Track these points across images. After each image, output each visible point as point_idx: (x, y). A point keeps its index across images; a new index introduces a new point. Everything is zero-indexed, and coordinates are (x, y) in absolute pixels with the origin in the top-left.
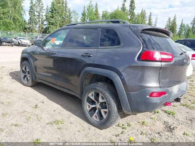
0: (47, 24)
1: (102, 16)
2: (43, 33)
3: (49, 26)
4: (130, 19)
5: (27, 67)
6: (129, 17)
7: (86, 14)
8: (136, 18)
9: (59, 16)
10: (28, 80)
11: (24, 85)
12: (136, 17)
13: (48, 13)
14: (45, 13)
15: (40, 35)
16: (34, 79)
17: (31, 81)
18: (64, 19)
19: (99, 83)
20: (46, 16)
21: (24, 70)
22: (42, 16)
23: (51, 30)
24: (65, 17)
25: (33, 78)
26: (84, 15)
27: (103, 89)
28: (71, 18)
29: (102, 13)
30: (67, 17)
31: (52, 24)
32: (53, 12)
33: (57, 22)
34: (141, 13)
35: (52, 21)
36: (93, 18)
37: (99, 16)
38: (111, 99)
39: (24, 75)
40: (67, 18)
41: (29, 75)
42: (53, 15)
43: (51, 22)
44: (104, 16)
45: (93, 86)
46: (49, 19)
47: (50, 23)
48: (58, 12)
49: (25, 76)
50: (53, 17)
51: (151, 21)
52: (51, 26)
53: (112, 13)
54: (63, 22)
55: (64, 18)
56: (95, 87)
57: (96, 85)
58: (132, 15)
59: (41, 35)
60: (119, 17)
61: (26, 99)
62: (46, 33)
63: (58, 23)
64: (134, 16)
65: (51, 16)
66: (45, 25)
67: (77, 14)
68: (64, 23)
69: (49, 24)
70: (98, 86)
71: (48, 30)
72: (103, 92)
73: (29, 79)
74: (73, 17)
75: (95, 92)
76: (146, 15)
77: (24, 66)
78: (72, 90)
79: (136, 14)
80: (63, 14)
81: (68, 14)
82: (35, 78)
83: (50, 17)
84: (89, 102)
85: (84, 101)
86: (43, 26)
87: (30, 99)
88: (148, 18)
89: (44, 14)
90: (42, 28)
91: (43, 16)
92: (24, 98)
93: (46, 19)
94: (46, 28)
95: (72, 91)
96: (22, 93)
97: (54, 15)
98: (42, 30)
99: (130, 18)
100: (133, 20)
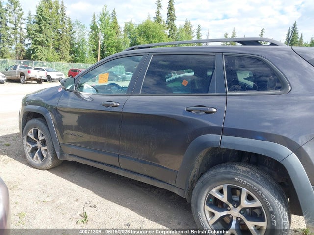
0: (30, 44)
1: (124, 31)
2: (24, 59)
3: (35, 46)
4: (169, 36)
5: (39, 131)
6: (167, 32)
7: (99, 27)
8: (178, 33)
9: (51, 30)
10: (42, 157)
11: (34, 168)
12: (178, 31)
13: (32, 24)
14: (27, 24)
15: (20, 63)
16: (58, 155)
17: (50, 158)
18: (61, 35)
19: (240, 168)
20: (28, 30)
21: (32, 137)
22: (21, 29)
23: (39, 54)
24: (63, 31)
25: (56, 154)
26: (94, 28)
27: (254, 181)
28: (73, 33)
29: (124, 26)
30: (66, 32)
31: (41, 43)
32: (40, 24)
33: (49, 39)
34: (185, 27)
35: (41, 37)
36: (109, 33)
37: (120, 30)
38: (276, 201)
39: (32, 147)
40: (65, 34)
41: (46, 148)
42: (40, 27)
43: (39, 39)
44: (128, 30)
45: (224, 173)
46: (33, 34)
47: (36, 42)
48: (49, 24)
49: (35, 149)
50: (40, 32)
51: (200, 37)
52: (39, 47)
53: (140, 26)
54: (58, 40)
55: (61, 32)
56: (229, 176)
57: (231, 171)
58: (172, 29)
59: (22, 62)
60: (153, 31)
61: (53, 202)
62: (29, 58)
63: (51, 41)
64: (174, 30)
65: (38, 29)
66: (27, 45)
67: (83, 27)
68: (61, 42)
69: (35, 44)
70: (237, 175)
71: (33, 53)
72: (255, 186)
73: (45, 155)
74: (77, 31)
75: (228, 186)
76: (193, 29)
77: (33, 130)
78: (161, 179)
79: (178, 27)
80: (59, 26)
81: (68, 27)
82: (62, 153)
83: (36, 31)
84: (210, 205)
85: (200, 203)
86: (24, 47)
87: (63, 200)
88: (195, 34)
89: (24, 26)
90: (22, 51)
91: (23, 30)
92: (48, 199)
93: (27, 34)
94: (29, 50)
95: (161, 181)
96: (37, 187)
97: (43, 28)
98: (22, 53)
99: (169, 34)
100: (174, 37)
